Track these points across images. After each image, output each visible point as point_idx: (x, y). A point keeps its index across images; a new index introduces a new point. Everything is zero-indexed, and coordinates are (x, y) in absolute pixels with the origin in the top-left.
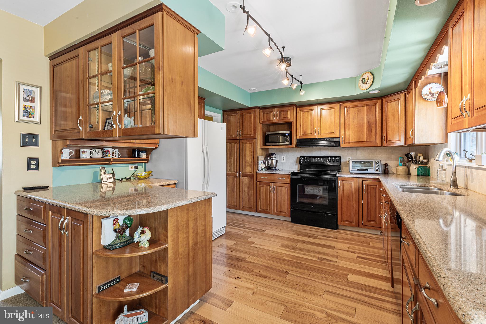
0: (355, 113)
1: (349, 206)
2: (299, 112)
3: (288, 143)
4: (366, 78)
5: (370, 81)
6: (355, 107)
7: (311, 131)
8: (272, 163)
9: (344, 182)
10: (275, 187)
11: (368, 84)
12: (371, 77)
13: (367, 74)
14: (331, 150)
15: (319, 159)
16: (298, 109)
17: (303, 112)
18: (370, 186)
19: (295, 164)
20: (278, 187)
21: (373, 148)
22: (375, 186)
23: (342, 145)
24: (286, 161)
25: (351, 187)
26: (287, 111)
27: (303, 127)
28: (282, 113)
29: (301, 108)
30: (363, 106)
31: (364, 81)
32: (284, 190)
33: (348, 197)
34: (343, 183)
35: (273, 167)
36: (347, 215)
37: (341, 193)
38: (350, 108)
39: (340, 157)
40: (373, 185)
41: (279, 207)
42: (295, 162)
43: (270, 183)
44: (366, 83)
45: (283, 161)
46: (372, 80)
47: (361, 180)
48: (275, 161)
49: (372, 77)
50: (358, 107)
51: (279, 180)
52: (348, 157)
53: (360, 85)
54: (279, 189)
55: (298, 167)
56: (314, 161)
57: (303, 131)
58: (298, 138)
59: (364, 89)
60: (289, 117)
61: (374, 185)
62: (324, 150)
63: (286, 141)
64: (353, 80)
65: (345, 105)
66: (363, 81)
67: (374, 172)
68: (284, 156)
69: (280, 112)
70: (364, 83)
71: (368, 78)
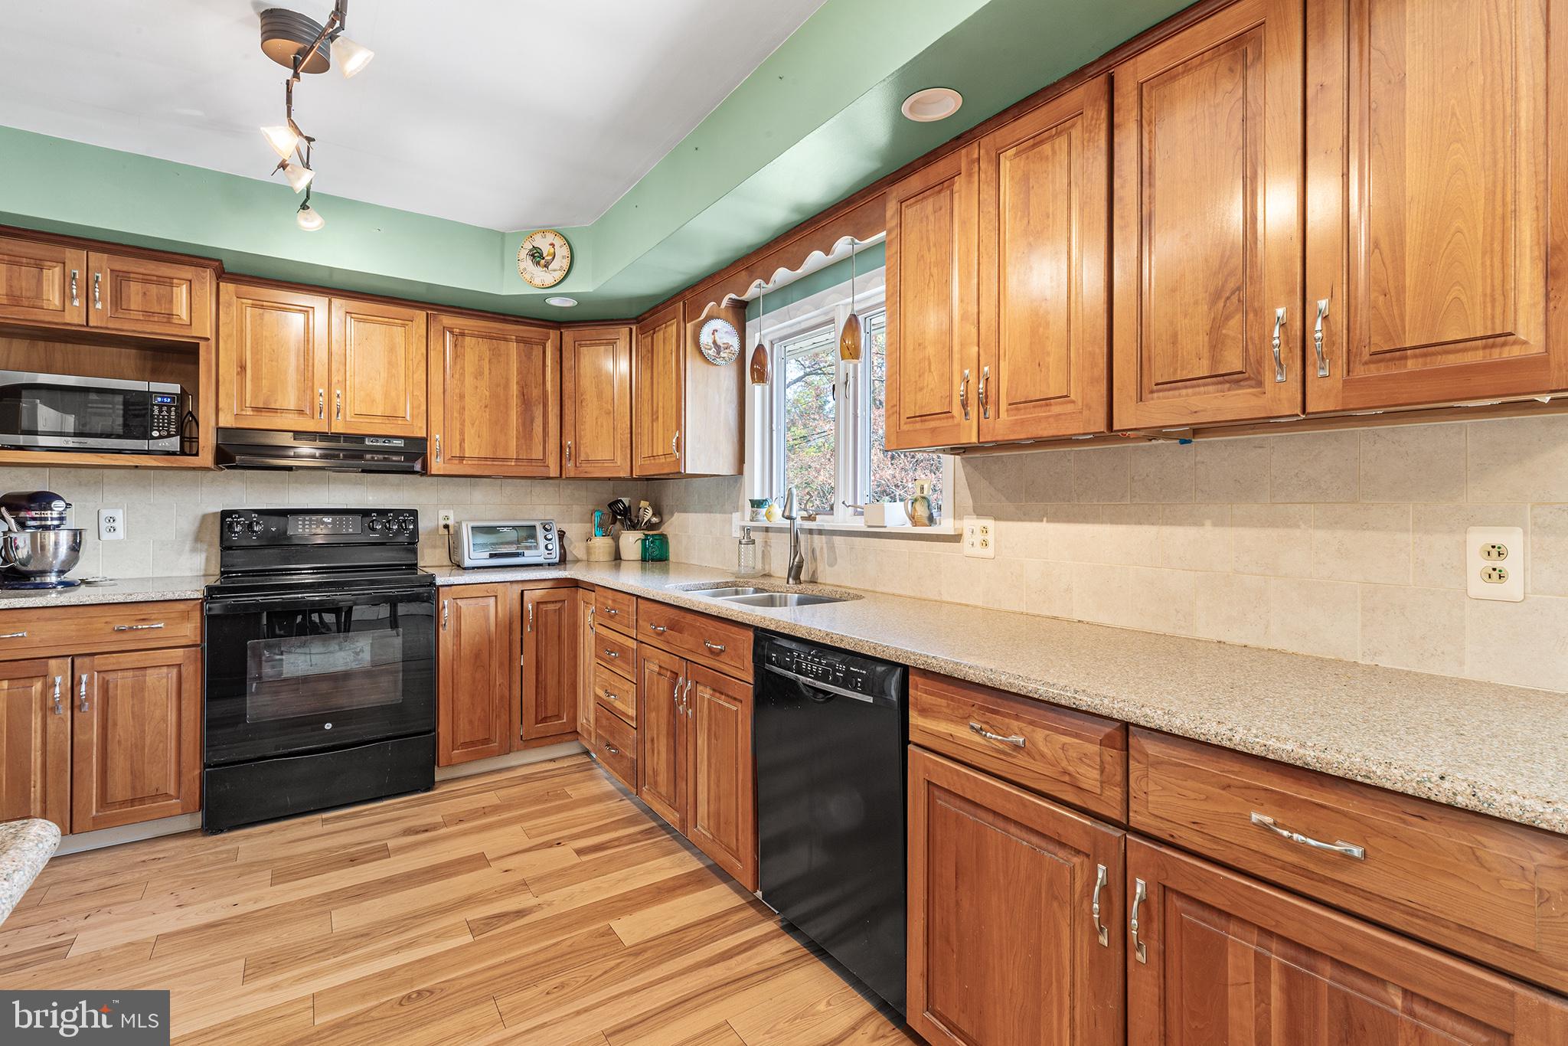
0: (481, 358)
1: (480, 686)
2: (230, 305)
3: (174, 443)
4: (546, 250)
5: (560, 263)
6: (482, 337)
7: (299, 399)
8: (37, 547)
10: (89, 677)
11: (555, 270)
12: (562, 251)
13: (550, 238)
14: (373, 484)
15: (325, 520)
16: (228, 288)
17: (254, 306)
18: (543, 607)
19: (187, 547)
20: (110, 677)
22: (558, 605)
23: (436, 465)
24: (128, 531)
25: (487, 619)
26: (168, 282)
27: (257, 378)
28: (134, 289)
29: (245, 289)
30: (506, 340)
31: (536, 255)
32: (161, 681)
33: (477, 656)
34: (458, 609)
35: (42, 573)
36: (471, 722)
37: (450, 645)
38: (463, 334)
39: (414, 513)
40: (553, 602)
41: (119, 777)
42: (191, 538)
43: (50, 662)
44: (546, 266)
45: (105, 536)
46: (566, 263)
47: (518, 588)
48: (63, 535)
49: (565, 251)
50: (491, 338)
51: (124, 636)
52: (442, 513)
53: (522, 265)
54: (122, 682)
55: (208, 559)
56: (303, 528)
57: (255, 396)
58: (226, 421)
59: (537, 281)
60: (184, 314)
61: (556, 602)
62: (343, 482)
63: (155, 434)
64: (496, 240)
65: (447, 320)
66: (533, 255)
67: (540, 560)
68: (116, 507)
69: (120, 279)
70: (538, 263)
71: (552, 250)
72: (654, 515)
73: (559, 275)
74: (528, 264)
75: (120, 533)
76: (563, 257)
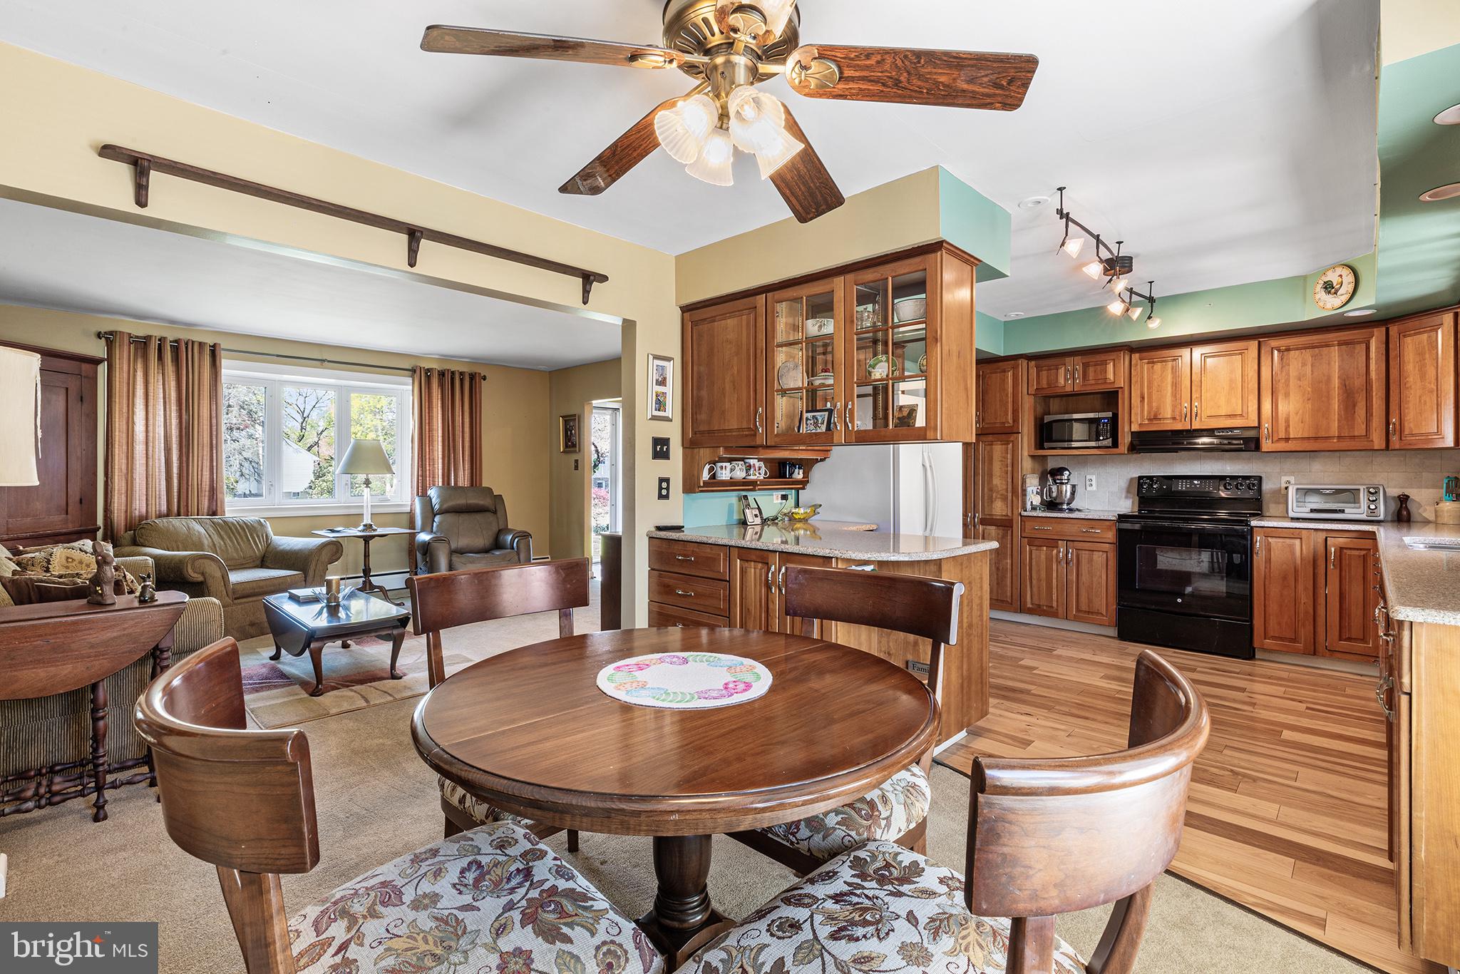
0: (1304, 364)
1: (1287, 601)
2: (1136, 365)
3: (1109, 442)
4: (1336, 281)
5: (1347, 287)
6: (1305, 348)
7: (1173, 411)
8: (1060, 492)
9: (1270, 539)
10: (1073, 551)
11: (1342, 295)
12: (1349, 279)
13: (1339, 271)
14: (1231, 459)
15: (1196, 482)
16: (1136, 356)
17: (1148, 363)
18: (1348, 552)
19: (1123, 496)
20: (1080, 552)
21: (1363, 453)
22: (1364, 552)
23: (1266, 445)
24: (1098, 486)
25: (1293, 553)
26: (1105, 363)
27: (1150, 403)
28: (1091, 369)
29: (1145, 354)
30: (1328, 346)
31: (1328, 287)
32: (1099, 558)
33: (1285, 578)
34: (1269, 544)
35: (1062, 504)
36: (1279, 624)
37: (1263, 568)
38: (1288, 350)
39: (1260, 478)
40: (1358, 549)
41: (1083, 599)
43: (1060, 542)
44: (1336, 293)
45: (1088, 488)
46: (1352, 286)
47: (1323, 535)
48: (1069, 487)
49: (1351, 278)
50: (1313, 347)
51: (1085, 534)
52: (1284, 479)
53: (1318, 296)
54: (1084, 555)
56: (1182, 487)
57: (1149, 412)
58: (1135, 428)
59: (1329, 306)
60: (1112, 378)
61: (1361, 549)
62: (1211, 458)
63: (1101, 438)
64: (1299, 284)
65: (1274, 343)
66: (1326, 288)
67: (1364, 517)
68: (1093, 474)
69: (1086, 366)
70: (1329, 292)
71: (1340, 280)
73: (1347, 297)
74: (1322, 295)
75: (1094, 488)
76: (1349, 283)
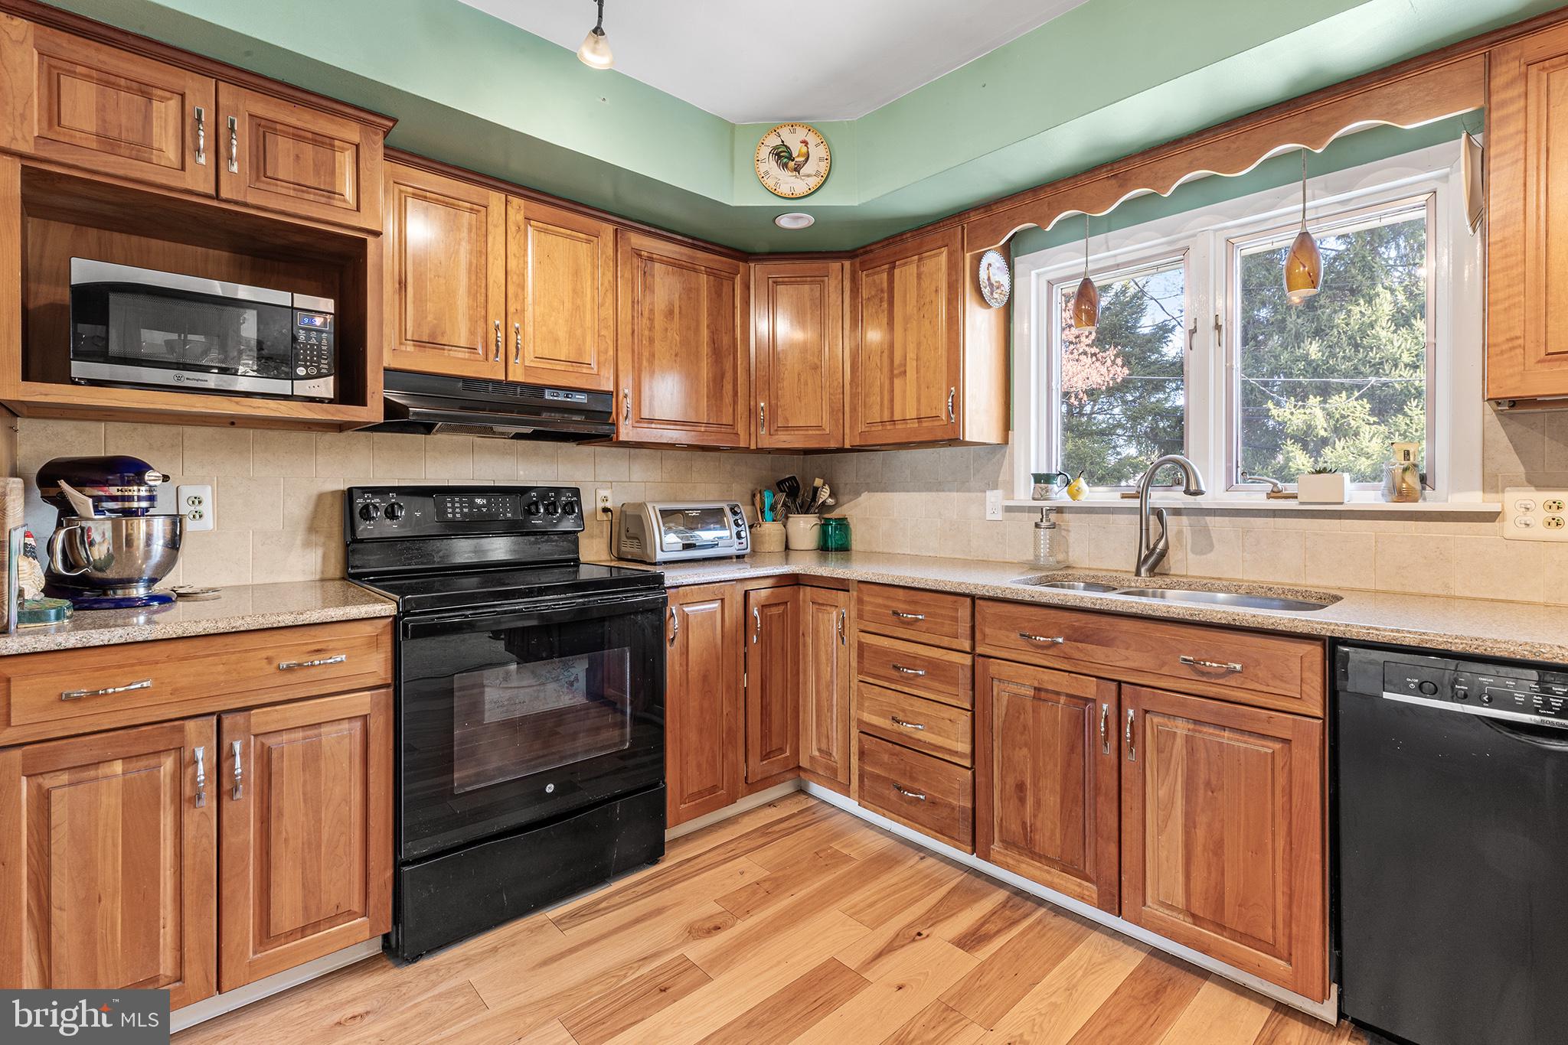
0: (671, 290)
1: (708, 718)
2: (387, 191)
3: (327, 386)
4: (796, 149)
5: (816, 166)
6: (672, 265)
7: (472, 333)
9: (686, 610)
10: (246, 748)
11: (809, 176)
13: (801, 133)
15: (478, 501)
18: (768, 612)
20: (271, 741)
23: (625, 431)
24: (219, 518)
25: (714, 629)
28: (283, 148)
32: (339, 747)
33: (705, 678)
35: (127, 582)
37: (677, 666)
38: (651, 259)
39: (576, 492)
40: (777, 604)
41: (287, 893)
42: (302, 528)
43: (190, 725)
46: (823, 167)
47: (740, 589)
48: (160, 528)
49: (822, 152)
50: (680, 267)
51: (293, 677)
52: (601, 493)
53: (765, 166)
54: (288, 746)
55: (325, 557)
56: (454, 513)
58: (390, 357)
59: (782, 190)
60: (349, 197)
62: (491, 451)
63: (301, 371)
64: (724, 135)
65: (637, 240)
67: (734, 551)
68: (202, 482)
69: (263, 129)
70: (785, 166)
71: (804, 149)
72: (830, 496)
73: (814, 182)
74: (771, 166)
75: (208, 522)
76: (821, 159)
